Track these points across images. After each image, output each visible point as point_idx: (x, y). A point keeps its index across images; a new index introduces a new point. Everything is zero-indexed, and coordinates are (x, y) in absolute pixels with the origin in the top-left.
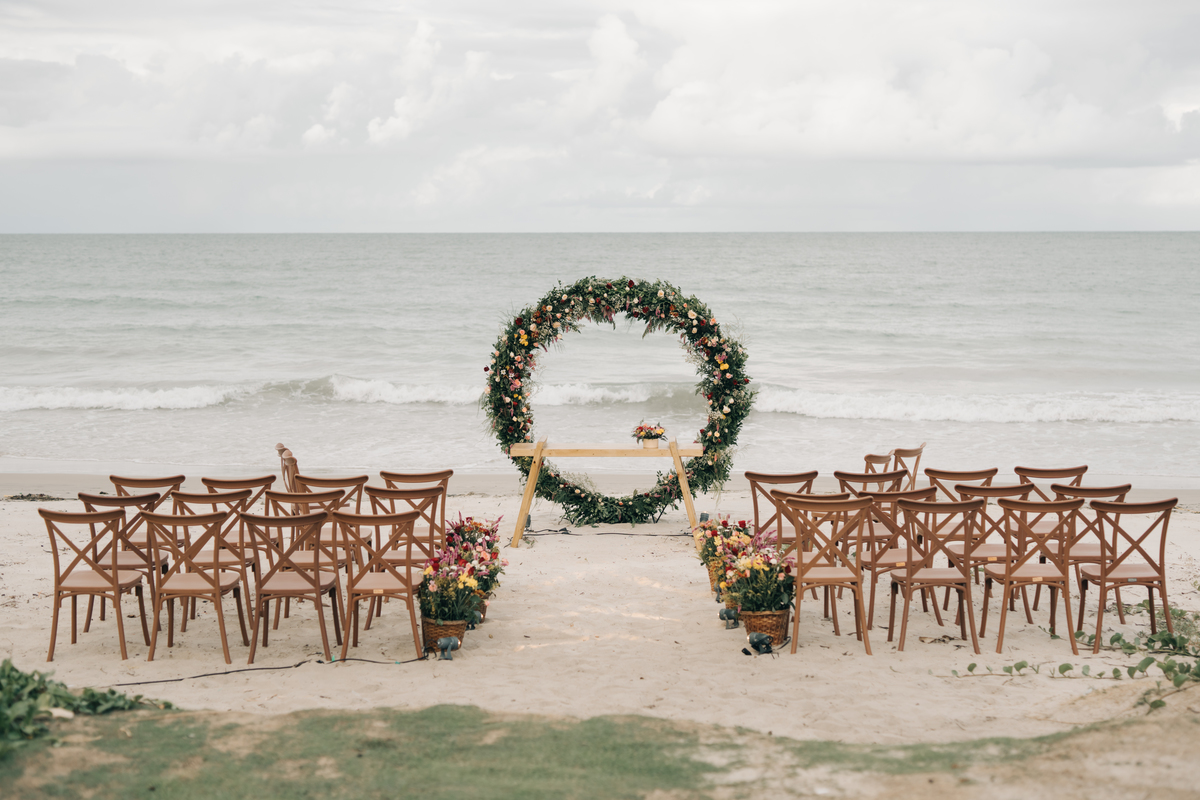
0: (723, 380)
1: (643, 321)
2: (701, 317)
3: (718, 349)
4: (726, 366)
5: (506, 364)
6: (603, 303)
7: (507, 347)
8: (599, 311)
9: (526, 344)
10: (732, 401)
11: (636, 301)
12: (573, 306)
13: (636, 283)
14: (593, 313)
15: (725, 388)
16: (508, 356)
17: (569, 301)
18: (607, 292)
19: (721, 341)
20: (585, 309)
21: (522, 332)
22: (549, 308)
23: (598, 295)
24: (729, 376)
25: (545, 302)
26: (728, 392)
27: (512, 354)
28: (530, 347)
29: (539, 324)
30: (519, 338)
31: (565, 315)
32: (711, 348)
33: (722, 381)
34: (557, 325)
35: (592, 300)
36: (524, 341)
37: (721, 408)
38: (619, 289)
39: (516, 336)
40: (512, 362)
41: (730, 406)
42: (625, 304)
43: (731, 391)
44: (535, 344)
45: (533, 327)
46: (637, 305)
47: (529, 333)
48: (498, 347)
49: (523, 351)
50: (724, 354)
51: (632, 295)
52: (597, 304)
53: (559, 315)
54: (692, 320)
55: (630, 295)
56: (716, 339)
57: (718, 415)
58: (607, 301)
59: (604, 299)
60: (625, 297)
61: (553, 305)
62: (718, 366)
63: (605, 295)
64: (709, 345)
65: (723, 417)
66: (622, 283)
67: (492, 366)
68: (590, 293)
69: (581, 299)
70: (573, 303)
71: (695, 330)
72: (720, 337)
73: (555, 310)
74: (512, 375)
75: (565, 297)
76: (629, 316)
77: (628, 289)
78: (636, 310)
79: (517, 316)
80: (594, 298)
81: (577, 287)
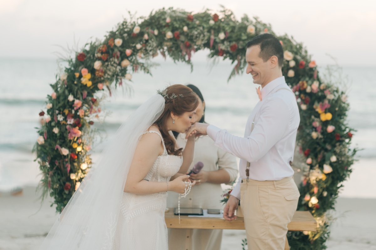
0: (324, 132)
1: (228, 61)
2: (299, 57)
3: (319, 97)
4: (329, 116)
5: (64, 107)
6: (182, 38)
7: (67, 88)
8: (177, 47)
9: (89, 84)
10: (334, 159)
11: (222, 36)
12: (147, 41)
13: (221, 16)
14: (169, 50)
15: (325, 142)
16: (66, 97)
17: (141, 34)
18: (188, 25)
19: (322, 87)
20: (160, 45)
21: (84, 71)
22: (118, 42)
23: (177, 29)
24: (330, 129)
25: (113, 36)
26: (329, 147)
27: (71, 98)
28: (95, 88)
29: (104, 61)
30: (81, 76)
31: (135, 51)
32: (311, 94)
33: (322, 133)
34: (125, 63)
35: (169, 35)
36: (86, 79)
37: (321, 167)
38: (202, 22)
39: (77, 75)
40: (71, 105)
41: (331, 164)
42: (209, 39)
43: (334, 146)
44: (100, 86)
45: (97, 65)
46: (223, 41)
47: (92, 71)
48: (54, 87)
49: (85, 93)
50: (326, 102)
51: (217, 29)
52: (175, 39)
53: (128, 52)
54: (288, 62)
55: (214, 29)
56: (315, 85)
57: (316, 176)
58: (187, 35)
59: (183, 33)
60: (209, 31)
61: (122, 38)
62: (318, 115)
63: (185, 29)
64: (308, 90)
65: (323, 177)
66: (205, 17)
67: (48, 111)
68: (167, 25)
69: (156, 32)
70: (146, 37)
71: (291, 73)
72: (320, 84)
73: (125, 45)
74: (71, 121)
75: (137, 30)
76: (212, 55)
77: (212, 22)
78: (222, 47)
79: (80, 51)
80: (173, 31)
81: (152, 18)
